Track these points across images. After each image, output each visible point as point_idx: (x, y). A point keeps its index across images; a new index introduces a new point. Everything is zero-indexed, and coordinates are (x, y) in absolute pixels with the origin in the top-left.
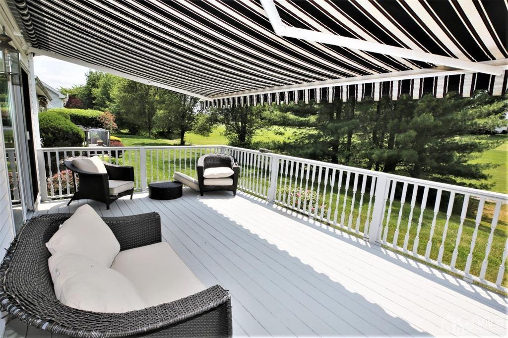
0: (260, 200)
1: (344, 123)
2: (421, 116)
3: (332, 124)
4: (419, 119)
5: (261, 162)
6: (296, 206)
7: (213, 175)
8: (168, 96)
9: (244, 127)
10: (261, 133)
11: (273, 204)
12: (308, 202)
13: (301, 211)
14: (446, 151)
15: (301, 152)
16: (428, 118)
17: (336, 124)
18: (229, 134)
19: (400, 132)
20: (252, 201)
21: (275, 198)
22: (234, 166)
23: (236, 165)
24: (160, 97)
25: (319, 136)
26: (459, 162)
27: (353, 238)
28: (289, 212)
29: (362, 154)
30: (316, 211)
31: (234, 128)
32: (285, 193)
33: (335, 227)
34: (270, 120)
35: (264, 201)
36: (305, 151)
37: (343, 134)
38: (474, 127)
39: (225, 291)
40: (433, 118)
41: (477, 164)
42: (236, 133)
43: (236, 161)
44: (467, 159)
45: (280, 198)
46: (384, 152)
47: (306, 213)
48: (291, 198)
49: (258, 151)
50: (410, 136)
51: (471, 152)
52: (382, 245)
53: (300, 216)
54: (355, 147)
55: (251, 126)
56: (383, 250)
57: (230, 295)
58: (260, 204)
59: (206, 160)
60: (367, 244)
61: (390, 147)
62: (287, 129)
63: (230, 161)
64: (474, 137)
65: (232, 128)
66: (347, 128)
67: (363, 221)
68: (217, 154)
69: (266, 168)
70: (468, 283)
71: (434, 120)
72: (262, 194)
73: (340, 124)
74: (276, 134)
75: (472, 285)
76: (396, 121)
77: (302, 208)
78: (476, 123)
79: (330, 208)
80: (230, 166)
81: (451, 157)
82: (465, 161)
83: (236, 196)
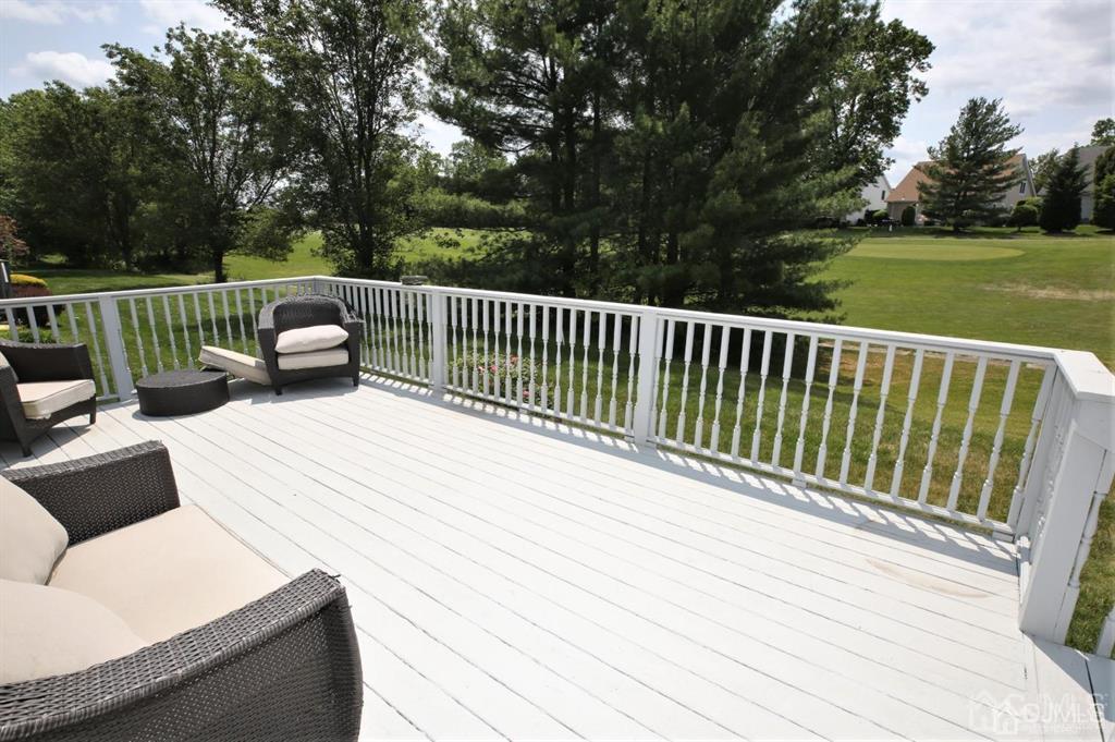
0: (415, 388)
1: (582, 215)
2: (720, 197)
3: (558, 218)
4: (717, 204)
5: (407, 306)
6: (492, 391)
7: (299, 344)
8: (164, 165)
9: (367, 235)
10: (407, 245)
11: (443, 394)
12: (514, 381)
13: (502, 400)
14: (769, 263)
15: (498, 279)
16: (732, 199)
17: (566, 219)
18: (333, 252)
19: (686, 230)
20: (398, 392)
21: (446, 381)
22: (348, 320)
23: (352, 317)
24: (143, 169)
25: (534, 246)
26: (790, 282)
27: (607, 440)
28: (479, 406)
29: (621, 277)
30: (532, 398)
31: (344, 236)
32: (465, 367)
33: (571, 424)
34: (426, 214)
35: (423, 391)
36: (508, 278)
37: (581, 239)
38: (812, 214)
39: (333, 578)
40: (739, 199)
41: (819, 283)
42: (349, 248)
43: (350, 308)
44: (803, 274)
45: (455, 380)
46: (660, 270)
47: (513, 403)
48: (481, 378)
49: (400, 284)
50: (703, 236)
51: (808, 261)
52: (658, 445)
53: (501, 412)
54: (606, 263)
55: (384, 231)
56: (661, 454)
57: (343, 582)
58: (416, 396)
59: (278, 312)
60: (631, 447)
61: (671, 260)
62: (466, 232)
63: (338, 310)
64: (813, 233)
65: (340, 238)
66: (588, 226)
67: (622, 406)
68: (305, 297)
69: (420, 319)
70: (799, 488)
71: (744, 202)
72: (418, 375)
73: (573, 218)
74: (441, 244)
75: (807, 491)
76: (679, 206)
77: (503, 395)
78: (813, 208)
79: (558, 387)
80: (338, 321)
81: (776, 272)
82: (801, 280)
83: (361, 386)
